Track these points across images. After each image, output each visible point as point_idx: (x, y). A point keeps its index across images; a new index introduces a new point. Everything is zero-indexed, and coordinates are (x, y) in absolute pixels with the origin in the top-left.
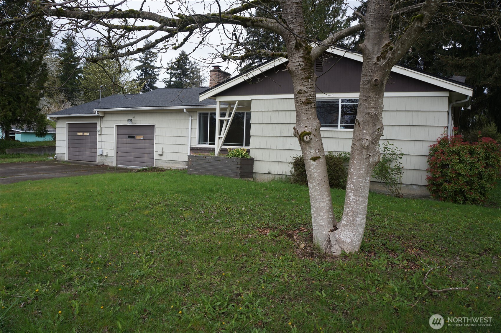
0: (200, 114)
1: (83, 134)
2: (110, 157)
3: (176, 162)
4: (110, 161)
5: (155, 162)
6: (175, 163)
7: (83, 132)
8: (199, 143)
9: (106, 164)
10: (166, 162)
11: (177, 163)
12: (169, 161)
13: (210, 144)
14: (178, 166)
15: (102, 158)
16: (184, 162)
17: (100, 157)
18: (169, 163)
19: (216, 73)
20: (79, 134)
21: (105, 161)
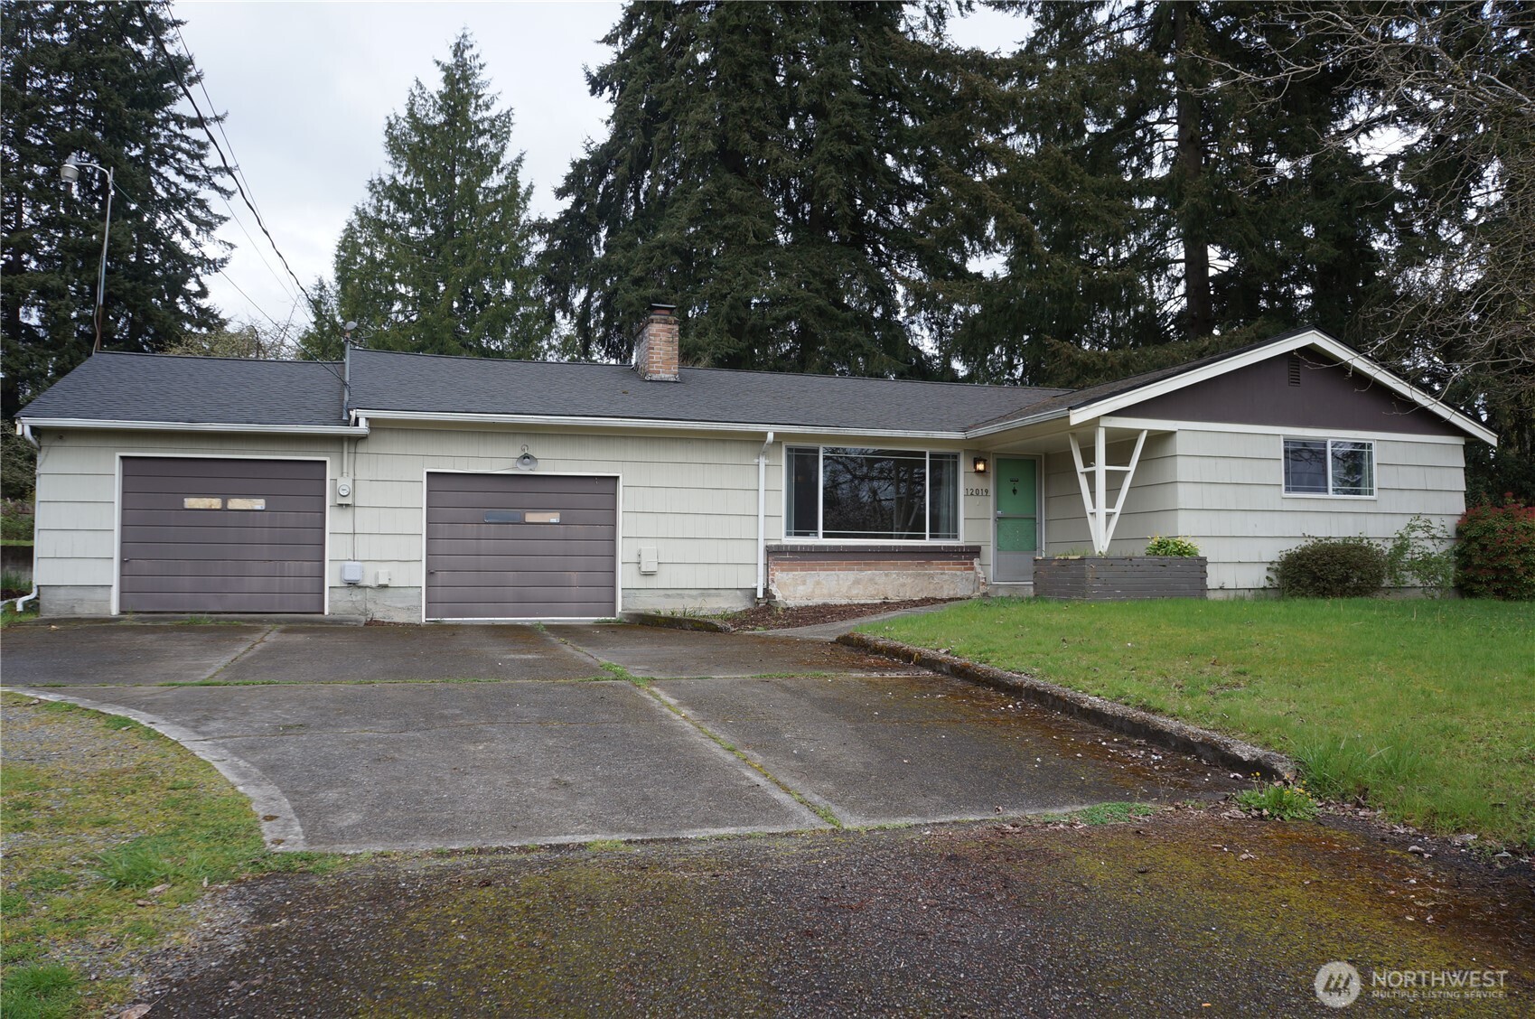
0: (789, 450)
1: (225, 503)
2: (402, 590)
3: (705, 592)
4: (400, 605)
5: (623, 597)
6: (702, 595)
7: (226, 496)
8: (788, 534)
9: (378, 616)
10: (668, 596)
11: (709, 595)
12: (679, 592)
13: (825, 536)
14: (716, 606)
15: (357, 596)
16: (738, 592)
17: (345, 592)
18: (682, 596)
19: (670, 326)
20: (191, 503)
21: (370, 606)
